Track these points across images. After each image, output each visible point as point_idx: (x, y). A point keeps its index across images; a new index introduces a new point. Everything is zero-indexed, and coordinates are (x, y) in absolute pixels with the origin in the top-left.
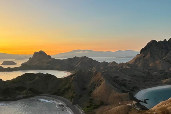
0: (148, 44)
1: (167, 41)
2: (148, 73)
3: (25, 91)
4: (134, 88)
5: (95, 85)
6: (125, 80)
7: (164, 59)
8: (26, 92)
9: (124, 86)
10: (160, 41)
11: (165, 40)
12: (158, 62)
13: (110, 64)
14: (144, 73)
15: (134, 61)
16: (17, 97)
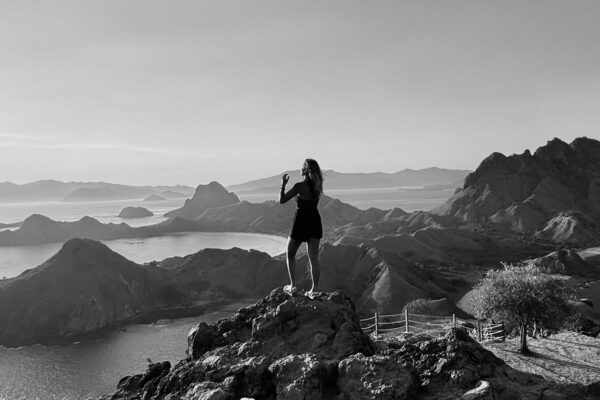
0: (483, 163)
1: (532, 154)
2: (489, 240)
3: (208, 292)
4: (455, 283)
5: (367, 279)
6: (431, 261)
7: (528, 203)
8: (212, 293)
9: (432, 278)
10: (515, 155)
11: (527, 152)
12: (511, 210)
13: (387, 215)
14: (477, 241)
15: (449, 207)
16: (194, 306)
